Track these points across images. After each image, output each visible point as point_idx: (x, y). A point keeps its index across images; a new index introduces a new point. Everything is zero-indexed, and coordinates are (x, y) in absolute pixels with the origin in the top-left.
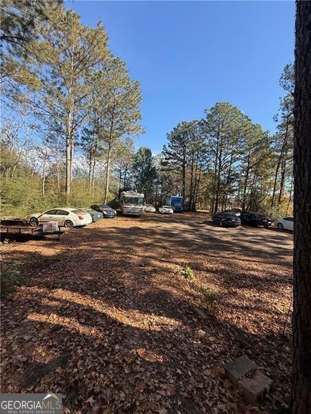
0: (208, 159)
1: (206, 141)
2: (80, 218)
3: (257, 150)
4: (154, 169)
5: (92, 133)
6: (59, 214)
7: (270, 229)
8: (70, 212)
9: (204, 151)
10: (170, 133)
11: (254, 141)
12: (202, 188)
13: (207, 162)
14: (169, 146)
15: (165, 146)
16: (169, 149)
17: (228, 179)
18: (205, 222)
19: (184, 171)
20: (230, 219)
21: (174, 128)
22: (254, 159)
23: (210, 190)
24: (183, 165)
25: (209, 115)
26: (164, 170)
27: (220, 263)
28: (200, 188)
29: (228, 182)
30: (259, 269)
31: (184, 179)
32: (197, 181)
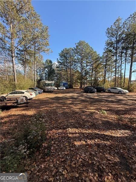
1: (76, 57)
2: (31, 95)
3: (96, 62)
4: (53, 70)
5: (22, 51)
6: (18, 94)
7: (106, 92)
8: (25, 92)
9: (75, 62)
10: (60, 53)
11: (95, 58)
13: (76, 66)
15: (58, 59)
16: (59, 60)
17: (86, 74)
18: (82, 92)
19: (67, 71)
20: (93, 90)
21: (62, 51)
22: (94, 66)
23: (78, 78)
24: (67, 68)
25: (77, 46)
26: (58, 70)
27: (106, 107)
28: (74, 78)
29: (85, 75)
30: (120, 107)
31: (67, 74)
32: (73, 75)
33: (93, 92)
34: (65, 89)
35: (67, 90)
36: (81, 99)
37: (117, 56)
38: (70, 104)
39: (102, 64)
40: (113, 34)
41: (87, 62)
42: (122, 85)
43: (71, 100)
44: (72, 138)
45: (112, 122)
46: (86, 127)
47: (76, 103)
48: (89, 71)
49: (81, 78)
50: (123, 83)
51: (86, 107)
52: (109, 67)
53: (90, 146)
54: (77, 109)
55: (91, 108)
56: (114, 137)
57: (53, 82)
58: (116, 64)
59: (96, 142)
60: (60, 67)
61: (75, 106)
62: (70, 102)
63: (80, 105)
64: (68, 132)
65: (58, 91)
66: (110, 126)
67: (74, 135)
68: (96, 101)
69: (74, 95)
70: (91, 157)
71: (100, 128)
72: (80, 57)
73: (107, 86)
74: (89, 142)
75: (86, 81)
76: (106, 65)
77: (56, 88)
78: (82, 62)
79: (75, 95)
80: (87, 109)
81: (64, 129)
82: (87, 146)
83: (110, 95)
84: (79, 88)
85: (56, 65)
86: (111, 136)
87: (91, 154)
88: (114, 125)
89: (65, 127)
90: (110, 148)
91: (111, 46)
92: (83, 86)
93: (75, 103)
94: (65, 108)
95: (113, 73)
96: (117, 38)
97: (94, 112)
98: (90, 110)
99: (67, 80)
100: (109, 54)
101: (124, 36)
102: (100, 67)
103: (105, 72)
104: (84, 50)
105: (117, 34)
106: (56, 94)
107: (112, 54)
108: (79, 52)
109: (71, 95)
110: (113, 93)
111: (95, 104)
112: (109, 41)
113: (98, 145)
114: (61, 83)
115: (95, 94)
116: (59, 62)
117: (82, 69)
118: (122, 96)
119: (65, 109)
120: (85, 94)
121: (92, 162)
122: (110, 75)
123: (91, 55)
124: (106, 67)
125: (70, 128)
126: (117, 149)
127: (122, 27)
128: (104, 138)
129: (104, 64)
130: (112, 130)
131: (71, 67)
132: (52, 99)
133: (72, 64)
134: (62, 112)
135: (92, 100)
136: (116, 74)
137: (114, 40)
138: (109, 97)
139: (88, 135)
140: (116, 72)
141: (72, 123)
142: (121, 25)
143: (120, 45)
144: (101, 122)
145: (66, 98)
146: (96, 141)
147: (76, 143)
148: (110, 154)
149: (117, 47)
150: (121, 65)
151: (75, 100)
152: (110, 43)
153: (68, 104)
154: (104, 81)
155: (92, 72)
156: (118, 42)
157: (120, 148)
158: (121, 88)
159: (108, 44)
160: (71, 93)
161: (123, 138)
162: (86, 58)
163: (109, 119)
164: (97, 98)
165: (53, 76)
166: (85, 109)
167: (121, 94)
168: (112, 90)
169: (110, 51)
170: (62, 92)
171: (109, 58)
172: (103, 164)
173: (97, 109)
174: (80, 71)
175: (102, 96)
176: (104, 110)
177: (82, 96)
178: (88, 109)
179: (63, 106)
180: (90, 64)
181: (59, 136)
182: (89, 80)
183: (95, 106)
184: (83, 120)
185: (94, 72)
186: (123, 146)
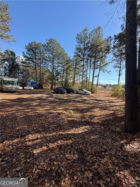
0: (47, 64)
1: (46, 55)
3: (67, 64)
4: (17, 65)
9: (46, 60)
10: (27, 46)
11: (66, 60)
12: (45, 77)
13: (47, 65)
14: (27, 53)
15: (23, 52)
16: (26, 54)
17: (57, 74)
18: (52, 93)
19: (36, 68)
20: (63, 91)
21: (29, 44)
22: (66, 67)
23: (49, 78)
24: (36, 65)
25: (48, 42)
26: (24, 66)
27: (73, 107)
28: (44, 77)
29: (57, 76)
30: (84, 106)
31: (36, 72)
32: (43, 74)
33: (64, 93)
34: (33, 88)
35: (36, 90)
36: (50, 100)
37: (84, 61)
38: (37, 106)
39: (72, 67)
40: (81, 41)
41: (58, 63)
42: (87, 87)
43: (39, 101)
44: (31, 146)
45: (76, 121)
46: (51, 129)
47: (45, 105)
48: (60, 72)
49: (52, 78)
50: (88, 86)
51: (55, 108)
52: (78, 70)
53: (52, 150)
54: (44, 110)
55: (60, 109)
56: (77, 134)
57: (17, 80)
58: (83, 69)
59: (58, 144)
60: (26, 62)
61: (42, 107)
62: (37, 104)
63: (48, 106)
64: (27, 140)
65: (23, 92)
66: (74, 124)
67: (35, 142)
68: (65, 101)
69: (42, 96)
70: (51, 163)
71: (65, 127)
72: (51, 56)
73: (75, 88)
74: (51, 145)
75: (57, 82)
76: (75, 68)
77: (21, 88)
78: (54, 61)
79: (44, 96)
80: (55, 110)
81: (23, 136)
82: (49, 151)
83: (78, 96)
84: (49, 88)
85: (21, 59)
86: (74, 134)
87: (51, 159)
88: (78, 123)
89: (24, 134)
90: (72, 146)
91: (79, 51)
92: (54, 87)
93: (43, 104)
94: (30, 110)
95: (81, 76)
96: (84, 46)
97: (62, 113)
98: (58, 111)
99: (36, 78)
100: (78, 59)
101: (89, 45)
102: (71, 69)
103: (75, 74)
104: (56, 49)
105: (85, 42)
106: (20, 94)
107: (81, 59)
108: (50, 50)
109: (39, 95)
110: (80, 94)
111: (64, 105)
112: (78, 47)
113: (60, 147)
114: (28, 82)
115: (65, 95)
116: (25, 56)
117: (53, 69)
118: (86, 96)
119: (29, 112)
120: (55, 94)
121: (51, 169)
122: (79, 78)
123: (63, 56)
124: (75, 70)
125: (31, 134)
126: (77, 146)
127: (89, 37)
128: (67, 137)
129: (74, 67)
130: (75, 128)
131: (40, 65)
132: (13, 100)
133: (42, 62)
134: (25, 116)
135: (62, 101)
136: (83, 77)
137: (82, 46)
138: (77, 97)
139: (51, 138)
140: (83, 76)
141: (35, 128)
142: (88, 35)
143: (87, 52)
144: (66, 122)
145: (33, 99)
146: (59, 142)
147: (35, 152)
148: (70, 153)
149: (84, 53)
150: (87, 70)
151: (43, 101)
152: (79, 48)
153: (34, 106)
154: (74, 83)
155: (63, 74)
156: (85, 49)
157: (80, 143)
158: (87, 90)
159: (78, 49)
160: (39, 94)
161: (83, 133)
162: (57, 58)
163: (74, 118)
164: (66, 98)
165: (17, 72)
166: (53, 110)
167: (86, 95)
168: (80, 92)
169: (79, 56)
170: (29, 92)
171: (78, 62)
172: (62, 167)
173: (65, 110)
174: (51, 71)
175: (71, 96)
176: (71, 110)
177: (52, 97)
178: (57, 110)
179: (27, 109)
180: (62, 65)
181: (13, 148)
182: (60, 81)
183: (63, 106)
184: (49, 122)
185: (65, 74)
186: (83, 141)
